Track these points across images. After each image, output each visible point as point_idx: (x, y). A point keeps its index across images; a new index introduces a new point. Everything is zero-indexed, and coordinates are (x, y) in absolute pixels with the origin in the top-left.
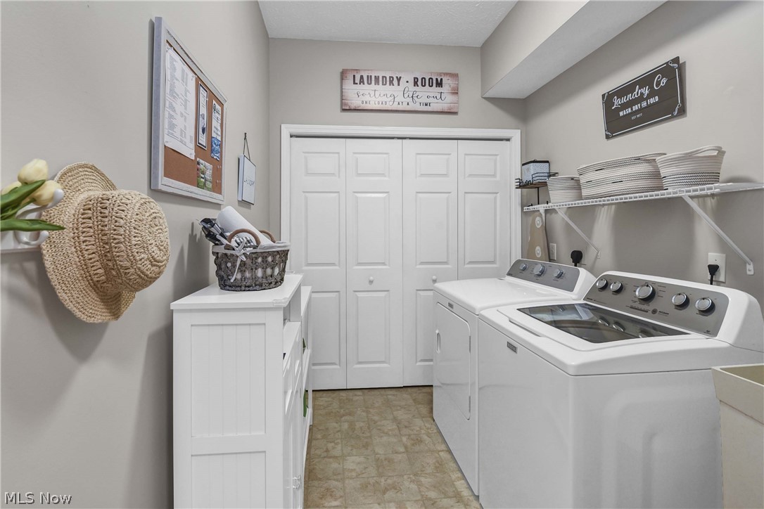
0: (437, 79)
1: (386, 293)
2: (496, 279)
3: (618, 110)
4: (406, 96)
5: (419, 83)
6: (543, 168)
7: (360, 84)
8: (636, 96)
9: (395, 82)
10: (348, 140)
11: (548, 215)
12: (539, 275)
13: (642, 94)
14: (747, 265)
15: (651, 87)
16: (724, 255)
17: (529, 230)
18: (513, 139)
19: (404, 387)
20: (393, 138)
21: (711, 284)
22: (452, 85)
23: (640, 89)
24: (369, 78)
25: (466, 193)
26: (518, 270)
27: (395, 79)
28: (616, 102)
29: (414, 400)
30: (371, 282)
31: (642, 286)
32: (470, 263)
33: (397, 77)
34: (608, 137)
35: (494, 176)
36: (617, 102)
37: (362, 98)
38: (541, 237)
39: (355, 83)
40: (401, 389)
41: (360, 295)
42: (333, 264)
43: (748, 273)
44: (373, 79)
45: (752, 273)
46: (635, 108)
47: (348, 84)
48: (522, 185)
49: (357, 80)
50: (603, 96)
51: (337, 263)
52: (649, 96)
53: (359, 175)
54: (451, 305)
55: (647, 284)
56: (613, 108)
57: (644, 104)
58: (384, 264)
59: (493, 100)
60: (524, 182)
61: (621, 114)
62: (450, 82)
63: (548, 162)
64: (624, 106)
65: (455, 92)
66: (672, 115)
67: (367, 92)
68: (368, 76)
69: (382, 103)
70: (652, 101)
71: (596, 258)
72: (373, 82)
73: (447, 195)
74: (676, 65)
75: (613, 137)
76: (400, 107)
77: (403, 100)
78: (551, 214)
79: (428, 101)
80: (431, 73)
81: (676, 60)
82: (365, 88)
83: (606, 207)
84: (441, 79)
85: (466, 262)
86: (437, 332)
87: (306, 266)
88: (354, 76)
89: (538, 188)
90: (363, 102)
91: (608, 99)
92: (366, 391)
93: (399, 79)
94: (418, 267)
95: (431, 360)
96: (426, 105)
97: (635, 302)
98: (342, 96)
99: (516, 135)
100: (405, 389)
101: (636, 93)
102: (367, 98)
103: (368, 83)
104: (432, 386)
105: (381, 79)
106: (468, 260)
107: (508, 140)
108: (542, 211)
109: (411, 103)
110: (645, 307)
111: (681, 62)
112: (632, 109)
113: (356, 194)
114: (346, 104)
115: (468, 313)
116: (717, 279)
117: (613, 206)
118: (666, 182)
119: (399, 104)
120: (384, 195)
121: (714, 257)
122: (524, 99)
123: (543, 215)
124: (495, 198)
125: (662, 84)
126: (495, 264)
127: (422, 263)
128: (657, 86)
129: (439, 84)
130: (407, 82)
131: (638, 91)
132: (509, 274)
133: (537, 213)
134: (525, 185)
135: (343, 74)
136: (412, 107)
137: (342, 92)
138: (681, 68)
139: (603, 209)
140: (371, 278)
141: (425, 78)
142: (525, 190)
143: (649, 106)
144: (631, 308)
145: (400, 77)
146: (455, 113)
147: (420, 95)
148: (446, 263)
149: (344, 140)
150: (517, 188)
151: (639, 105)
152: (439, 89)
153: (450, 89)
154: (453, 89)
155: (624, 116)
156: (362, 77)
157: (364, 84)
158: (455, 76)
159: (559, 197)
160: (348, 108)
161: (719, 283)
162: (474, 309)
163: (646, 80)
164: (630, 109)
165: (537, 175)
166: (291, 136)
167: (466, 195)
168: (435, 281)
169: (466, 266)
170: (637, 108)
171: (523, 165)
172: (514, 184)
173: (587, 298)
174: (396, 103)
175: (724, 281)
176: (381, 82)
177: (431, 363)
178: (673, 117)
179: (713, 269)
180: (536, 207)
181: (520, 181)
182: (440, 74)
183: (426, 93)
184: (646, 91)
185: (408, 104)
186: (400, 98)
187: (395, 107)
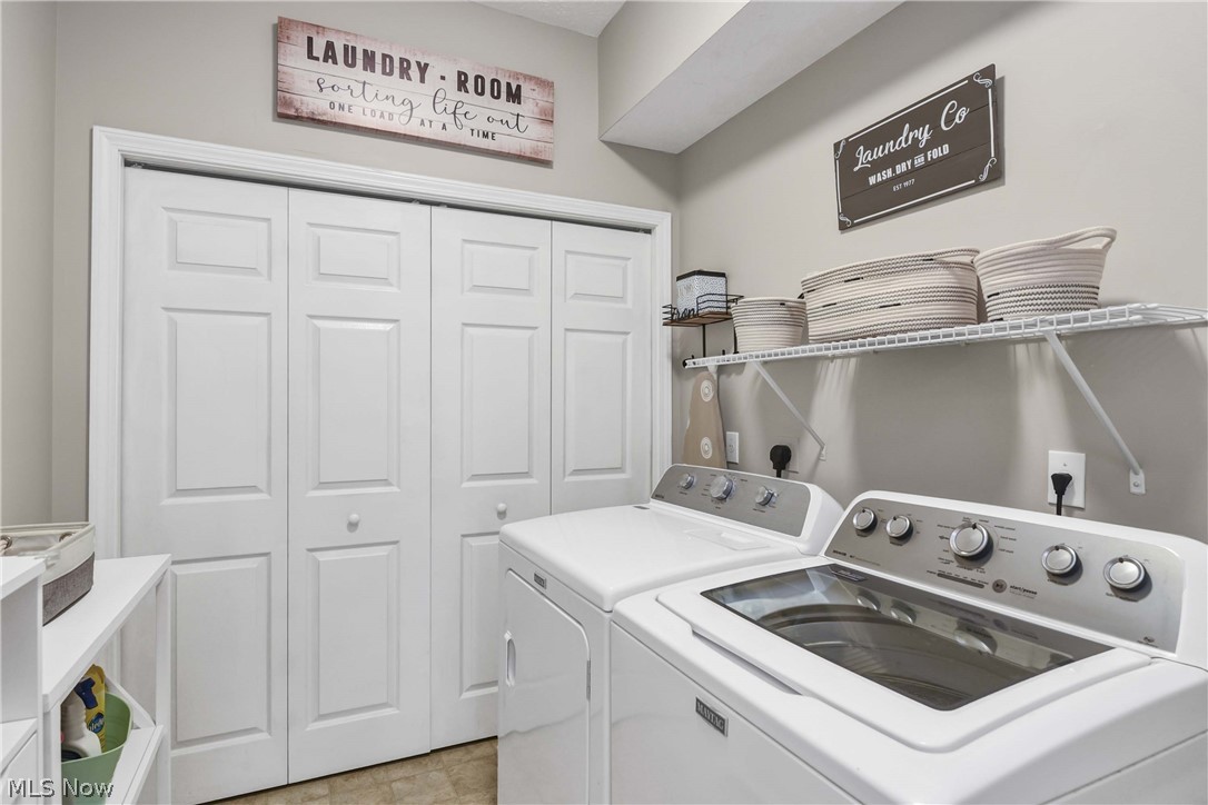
0: (509, 85)
1: (391, 547)
2: (630, 508)
3: (866, 173)
4: (439, 108)
5: (470, 85)
6: (716, 285)
7: (325, 60)
8: (903, 145)
9: (414, 72)
10: (294, 192)
11: (723, 377)
12: (721, 500)
13: (915, 140)
14: (1132, 474)
15: (935, 127)
16: (1083, 455)
17: (687, 407)
18: (657, 231)
19: (433, 751)
20: (410, 200)
21: (1059, 513)
22: (541, 103)
23: (911, 130)
24: (350, 52)
25: (567, 330)
26: (675, 489)
27: (414, 67)
28: (862, 158)
29: (455, 784)
30: (353, 526)
31: (963, 527)
32: (577, 472)
33: (418, 63)
34: (843, 227)
35: (622, 299)
36: (864, 157)
37: (329, 95)
38: (711, 419)
39: (310, 56)
40: (427, 759)
41: (322, 557)
42: (254, 489)
43: (1134, 490)
44: (360, 55)
45: (1142, 490)
46: (901, 168)
47: (294, 57)
48: (677, 319)
49: (319, 50)
50: (837, 146)
51: (263, 485)
52: (931, 145)
53: (323, 276)
54: (540, 581)
55: (970, 524)
56: (856, 169)
57: (920, 160)
58: (386, 482)
59: (619, 148)
60: (681, 311)
61: (872, 180)
62: (535, 95)
63: (723, 275)
64: (878, 166)
65: (547, 119)
66: (977, 180)
67: (343, 84)
68: (346, 47)
69: (382, 116)
70: (935, 153)
71: (818, 459)
72: (360, 62)
73: (530, 332)
74: (988, 82)
75: (854, 226)
76: (426, 132)
77: (433, 116)
78: (729, 375)
79: (490, 128)
80: (497, 69)
81: (989, 71)
82: (337, 72)
83: (839, 361)
84: (519, 87)
85: (568, 471)
86: (508, 636)
87: (172, 495)
88: (310, 40)
89: (704, 325)
90: (332, 105)
91: (845, 153)
92: (339, 780)
93: (423, 69)
94: (466, 485)
95: (495, 683)
96: (486, 135)
97: (948, 562)
98: (276, 81)
99: (662, 221)
100: (434, 756)
101: (903, 138)
102: (342, 97)
103: (346, 63)
104: (496, 737)
105: (378, 59)
106: (571, 467)
107: (648, 231)
108: (712, 369)
109: (451, 127)
110: (972, 574)
111: (997, 77)
112: (894, 171)
113: (316, 322)
114: (288, 104)
115: (585, 604)
116: (1068, 504)
117: (853, 361)
118: (993, 307)
119: (422, 123)
120: (389, 327)
121: (1064, 460)
122: (679, 154)
123: (715, 376)
124: (624, 343)
125: (957, 120)
126: (623, 472)
127: (476, 477)
128: (947, 124)
129: (515, 96)
130: (443, 78)
131: (907, 135)
132: (657, 496)
133: (705, 373)
134: (683, 318)
135: (281, 31)
136: (452, 135)
137: (276, 71)
138: (998, 86)
139: (832, 365)
140: (354, 517)
141: (483, 78)
142: (679, 330)
143: (928, 164)
144: (939, 575)
145: (426, 65)
146: (546, 163)
147: (473, 112)
148: (526, 475)
149: (283, 190)
150: (665, 324)
151: (909, 163)
152: (513, 107)
153: (536, 110)
154: (543, 111)
155: (877, 184)
156: (330, 46)
157: (335, 62)
158: (546, 85)
159: (758, 340)
160: (292, 112)
161: (1072, 511)
162: (600, 597)
163: (924, 114)
164: (890, 172)
165: (705, 298)
166: (128, 163)
167: (569, 334)
168: (502, 514)
169: (568, 479)
170: (904, 169)
171: (679, 278)
172: (660, 316)
173: (832, 551)
174: (415, 121)
175: (1082, 506)
176: (378, 67)
177: (494, 689)
178: (978, 185)
179: (1061, 482)
180: (701, 362)
181: (673, 309)
182: (516, 75)
183: (484, 112)
184: (924, 135)
185: (444, 127)
186: (424, 112)
187: (413, 128)
